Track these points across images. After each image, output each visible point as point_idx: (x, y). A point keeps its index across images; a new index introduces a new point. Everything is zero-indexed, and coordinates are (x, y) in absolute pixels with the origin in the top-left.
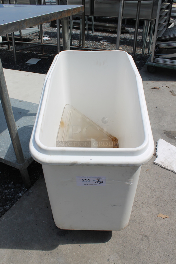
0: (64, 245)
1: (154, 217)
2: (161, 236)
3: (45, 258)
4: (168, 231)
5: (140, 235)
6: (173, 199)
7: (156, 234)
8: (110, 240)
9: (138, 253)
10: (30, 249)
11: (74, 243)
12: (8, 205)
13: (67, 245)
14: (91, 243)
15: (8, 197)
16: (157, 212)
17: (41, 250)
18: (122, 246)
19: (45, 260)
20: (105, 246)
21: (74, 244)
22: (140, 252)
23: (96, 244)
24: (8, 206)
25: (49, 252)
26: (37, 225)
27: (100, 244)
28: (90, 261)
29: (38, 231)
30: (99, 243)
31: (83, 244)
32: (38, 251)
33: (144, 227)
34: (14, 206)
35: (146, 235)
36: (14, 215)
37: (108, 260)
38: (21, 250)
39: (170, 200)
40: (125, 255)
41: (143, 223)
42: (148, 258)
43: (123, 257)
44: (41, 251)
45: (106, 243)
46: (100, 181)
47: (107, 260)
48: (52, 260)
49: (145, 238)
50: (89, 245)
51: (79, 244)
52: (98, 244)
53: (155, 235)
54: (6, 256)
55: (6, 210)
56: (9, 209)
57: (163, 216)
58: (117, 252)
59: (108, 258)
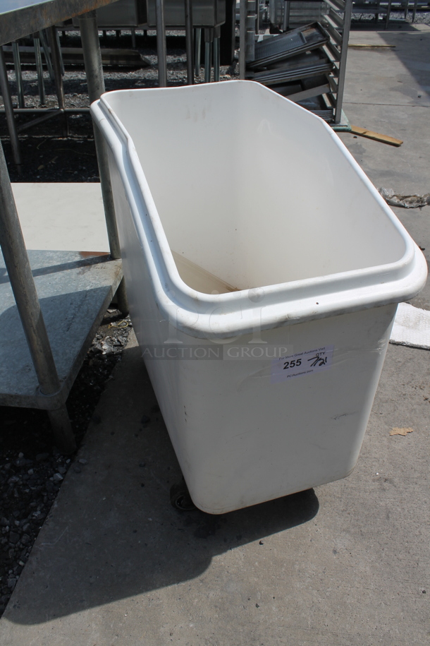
0: (224, 554)
1: (384, 438)
2: (415, 470)
3: (193, 596)
4: (423, 457)
5: (374, 481)
6: (404, 393)
7: (405, 470)
8: (319, 511)
9: (388, 517)
10: (147, 590)
11: (246, 543)
12: (36, 511)
13: (229, 551)
14: (281, 530)
15: (27, 491)
16: (386, 427)
17: (174, 583)
18: (349, 514)
19: (196, 600)
20: (314, 526)
21: (246, 545)
22: (390, 515)
23: (293, 529)
24: (39, 512)
25: (197, 580)
26: (135, 531)
27: (303, 525)
28: (297, 567)
29: (146, 545)
30: (299, 524)
31: (265, 538)
32: (170, 587)
33: (374, 463)
34: (56, 506)
35: (386, 477)
36: (67, 528)
37: (335, 552)
38: (125, 601)
39: (400, 396)
40: (363, 529)
41: (368, 455)
42: (411, 519)
43: (362, 535)
44: (176, 585)
45: (315, 519)
46: (320, 359)
47: (331, 552)
48: (211, 595)
49: (386, 485)
50: (280, 534)
51: (258, 541)
52: (298, 527)
53: (403, 471)
54: (94, 626)
55: (40, 522)
56: (45, 518)
57: (402, 431)
58: (344, 531)
59: (332, 549)
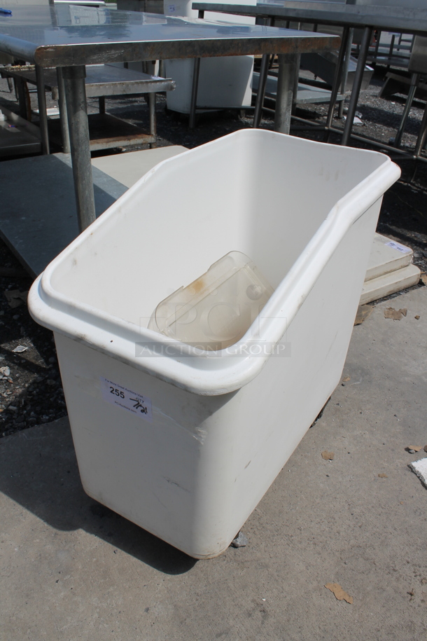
0: (88, 534)
1: (315, 583)
2: (300, 632)
3: (40, 536)
4: (325, 631)
5: (253, 601)
6: (397, 568)
7: (291, 622)
8: (181, 575)
9: (219, 635)
10: (28, 508)
11: (108, 541)
12: (47, 415)
13: (93, 536)
14: (139, 559)
15: (59, 402)
16: (332, 577)
17: (43, 519)
18: (197, 600)
19: (38, 540)
20: (162, 580)
21: (106, 543)
22: (223, 636)
23: (147, 566)
24: (47, 418)
25: (55, 530)
26: (69, 472)
27: (155, 571)
28: (111, 589)
29: (63, 484)
30: (154, 567)
31: (123, 552)
32: (38, 519)
33: (274, 590)
34: (56, 421)
35: (267, 609)
36: (44, 437)
37: (147, 610)
38: (12, 501)
39: (388, 567)
40: (188, 621)
41: (280, 581)
43: (181, 623)
44: (42, 521)
45: (169, 576)
46: (141, 406)
47: (144, 608)
48: (48, 547)
49: (258, 614)
50: (134, 559)
51: (115, 548)
52: (151, 569)
53: (288, 621)
55: (38, 422)
56: (44, 423)
57: (340, 594)
58: (175, 606)
59: (148, 606)
